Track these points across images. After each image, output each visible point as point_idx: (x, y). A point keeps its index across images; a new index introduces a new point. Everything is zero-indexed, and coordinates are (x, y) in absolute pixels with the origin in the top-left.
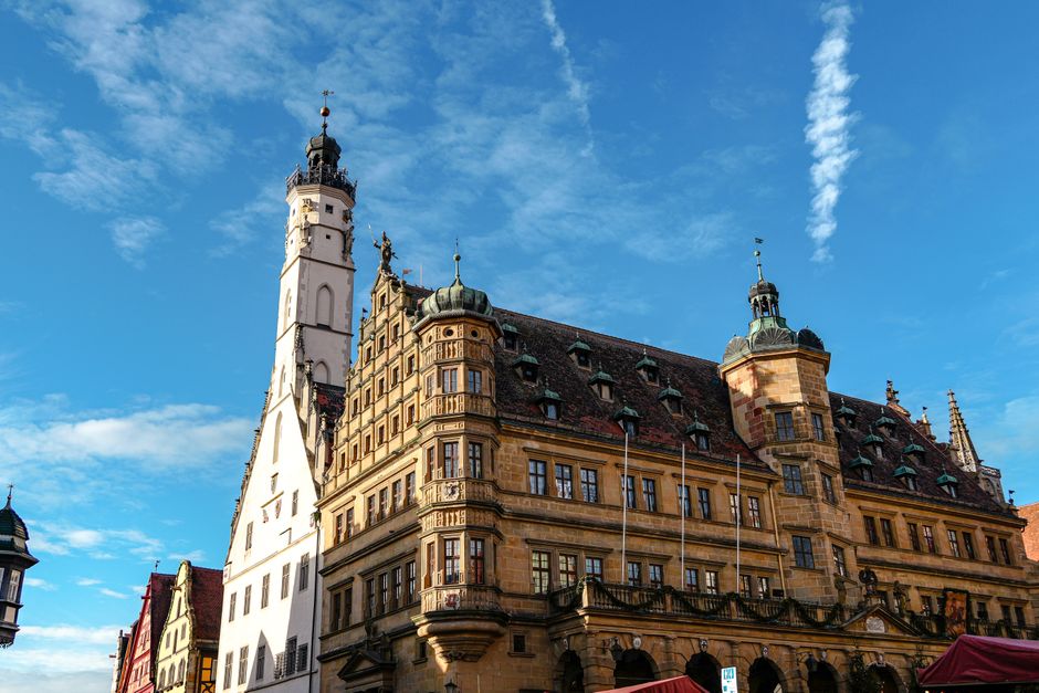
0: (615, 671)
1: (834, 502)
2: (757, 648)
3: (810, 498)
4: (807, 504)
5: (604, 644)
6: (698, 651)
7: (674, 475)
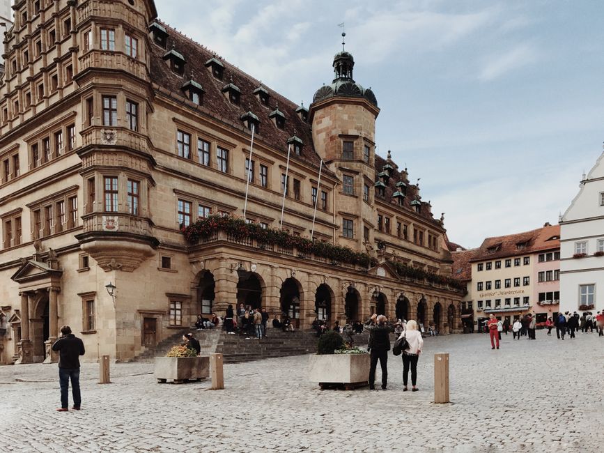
0: (238, 284)
1: (368, 202)
2: (322, 278)
3: (357, 197)
4: (354, 200)
5: (232, 266)
6: (290, 277)
7: (280, 166)
